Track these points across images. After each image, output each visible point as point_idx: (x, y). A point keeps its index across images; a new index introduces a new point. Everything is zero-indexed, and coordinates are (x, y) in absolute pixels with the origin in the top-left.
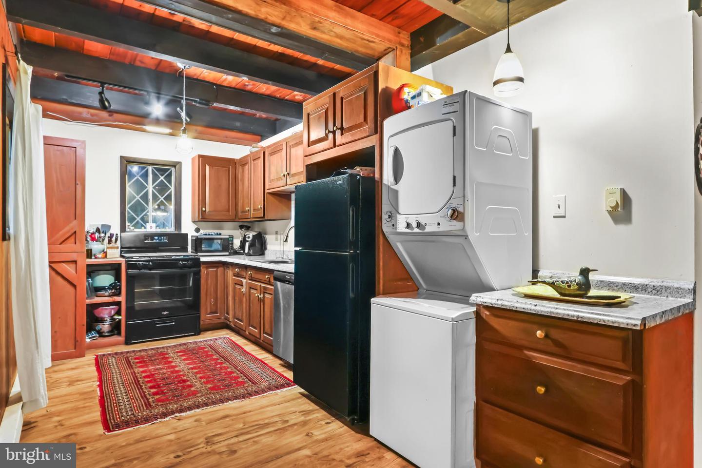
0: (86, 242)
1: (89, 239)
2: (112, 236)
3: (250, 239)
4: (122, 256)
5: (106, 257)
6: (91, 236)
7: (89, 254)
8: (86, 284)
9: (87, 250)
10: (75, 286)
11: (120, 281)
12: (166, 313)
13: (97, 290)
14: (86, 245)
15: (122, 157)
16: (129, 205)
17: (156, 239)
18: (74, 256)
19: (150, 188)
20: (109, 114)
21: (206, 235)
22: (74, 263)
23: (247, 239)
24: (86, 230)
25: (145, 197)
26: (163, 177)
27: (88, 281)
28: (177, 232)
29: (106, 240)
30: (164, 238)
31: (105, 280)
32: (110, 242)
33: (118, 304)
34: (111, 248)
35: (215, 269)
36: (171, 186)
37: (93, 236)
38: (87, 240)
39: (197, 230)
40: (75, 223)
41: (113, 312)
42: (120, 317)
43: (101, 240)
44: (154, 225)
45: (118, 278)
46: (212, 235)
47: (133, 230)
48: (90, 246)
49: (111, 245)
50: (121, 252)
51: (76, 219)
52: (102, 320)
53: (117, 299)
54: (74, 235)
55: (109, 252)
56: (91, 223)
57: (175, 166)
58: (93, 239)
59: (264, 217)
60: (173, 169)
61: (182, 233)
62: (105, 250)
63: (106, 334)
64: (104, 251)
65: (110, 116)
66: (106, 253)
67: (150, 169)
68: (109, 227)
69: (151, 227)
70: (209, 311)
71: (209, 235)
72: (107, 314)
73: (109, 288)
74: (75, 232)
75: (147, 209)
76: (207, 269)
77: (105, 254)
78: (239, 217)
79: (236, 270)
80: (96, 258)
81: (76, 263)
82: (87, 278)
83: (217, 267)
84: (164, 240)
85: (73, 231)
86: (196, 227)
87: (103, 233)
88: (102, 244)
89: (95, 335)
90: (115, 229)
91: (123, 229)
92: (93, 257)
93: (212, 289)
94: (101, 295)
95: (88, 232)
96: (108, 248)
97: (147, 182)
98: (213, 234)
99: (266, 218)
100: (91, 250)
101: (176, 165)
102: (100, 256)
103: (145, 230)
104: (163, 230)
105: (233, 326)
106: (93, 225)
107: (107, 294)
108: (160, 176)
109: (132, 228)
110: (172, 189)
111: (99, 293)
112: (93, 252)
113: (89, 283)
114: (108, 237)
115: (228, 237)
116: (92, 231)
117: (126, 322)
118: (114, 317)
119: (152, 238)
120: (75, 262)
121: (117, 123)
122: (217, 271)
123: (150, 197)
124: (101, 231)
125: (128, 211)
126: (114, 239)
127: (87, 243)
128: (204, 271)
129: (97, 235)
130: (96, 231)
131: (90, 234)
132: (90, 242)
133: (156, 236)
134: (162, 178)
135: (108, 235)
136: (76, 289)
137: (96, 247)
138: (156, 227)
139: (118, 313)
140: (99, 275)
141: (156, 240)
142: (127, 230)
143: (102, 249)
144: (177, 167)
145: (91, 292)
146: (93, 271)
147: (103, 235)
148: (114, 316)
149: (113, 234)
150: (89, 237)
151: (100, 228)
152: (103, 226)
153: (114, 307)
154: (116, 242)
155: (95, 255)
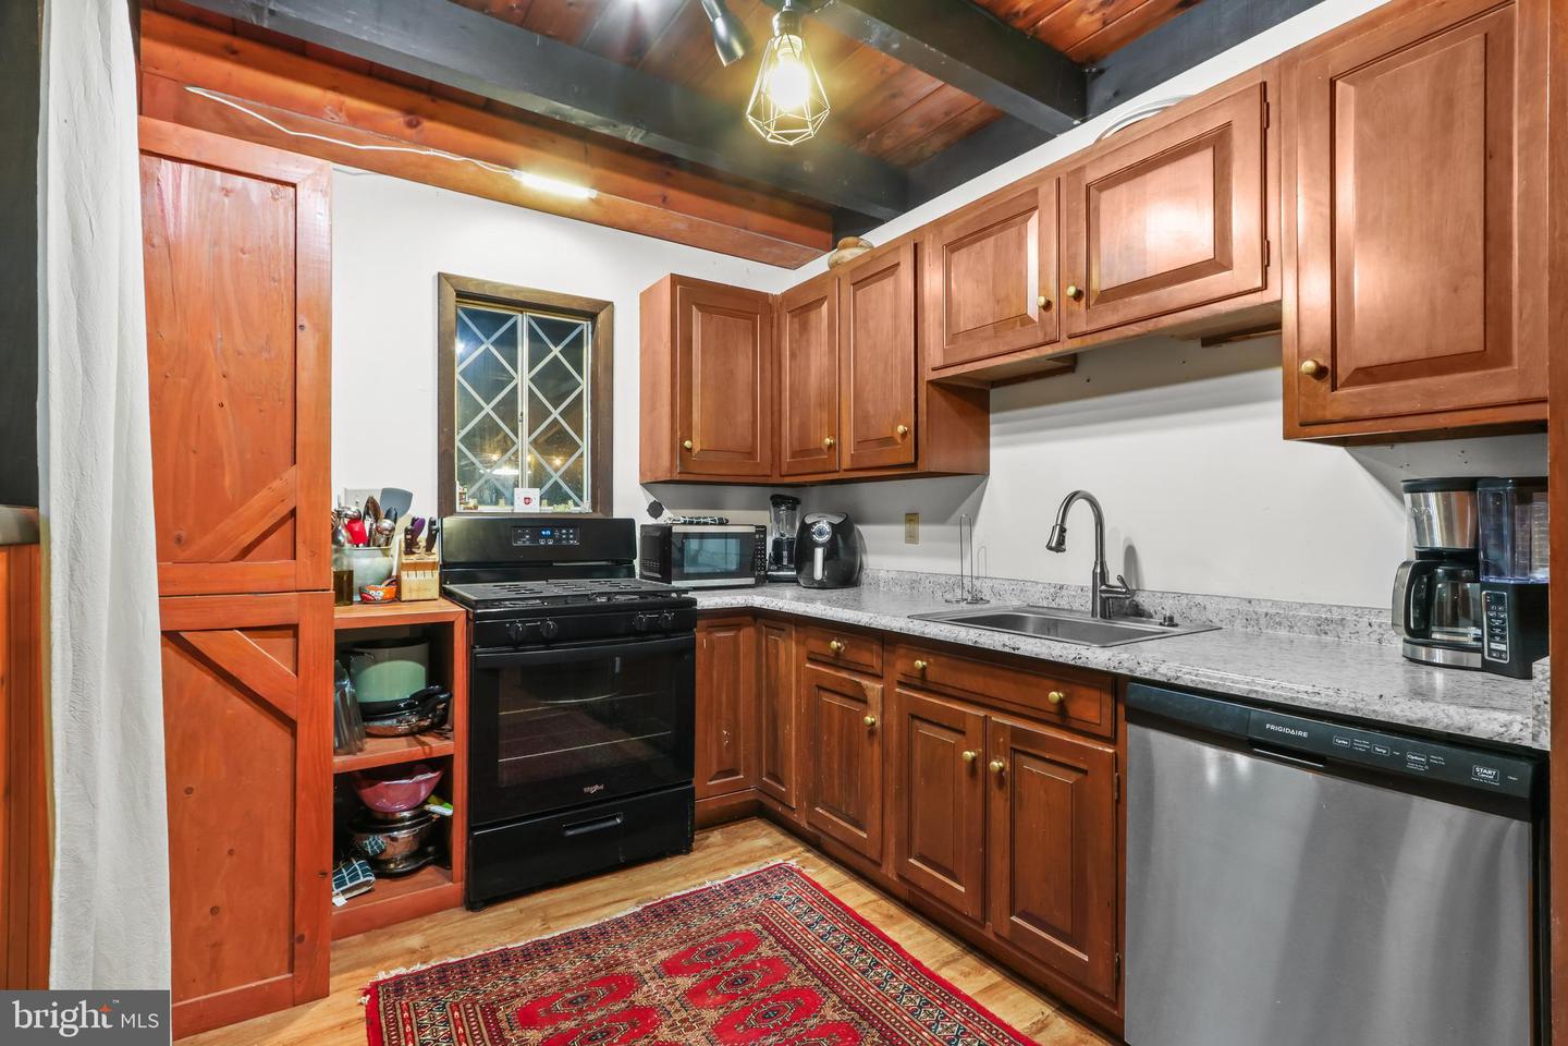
0: (334, 547)
1: (344, 536)
2: (417, 525)
3: (826, 538)
4: (445, 594)
5: (397, 598)
6: (349, 528)
7: (345, 587)
8: (334, 697)
9: (338, 576)
10: (290, 724)
11: (447, 686)
12: (596, 787)
13: (372, 712)
14: (334, 556)
15: (442, 278)
16: (463, 432)
17: (546, 537)
18: (285, 608)
19: (523, 378)
20: (408, 118)
21: (691, 523)
22: (291, 632)
23: (816, 537)
24: (334, 506)
25: (508, 409)
26: (560, 348)
27: (341, 690)
28: (599, 515)
29: (399, 539)
30: (568, 534)
31: (396, 678)
32: (410, 547)
33: (442, 764)
34: (415, 567)
35: (731, 634)
36: (582, 378)
37: (356, 528)
38: (335, 541)
39: (655, 510)
40: (292, 474)
41: (423, 793)
42: (447, 811)
43: (382, 540)
44: (535, 493)
45: (438, 671)
46: (706, 524)
47: (476, 508)
48: (345, 563)
49: (413, 559)
50: (443, 579)
51: (295, 463)
52: (386, 823)
53: (436, 745)
54: (290, 523)
55: (410, 580)
56: (349, 484)
57: (592, 317)
58: (358, 538)
59: (914, 465)
60: (586, 325)
61: (615, 517)
62: (394, 574)
63: (401, 868)
64: (389, 576)
65: (410, 125)
66: (397, 582)
67: (523, 321)
68: (406, 498)
69: (527, 501)
70: (715, 769)
71: (698, 524)
72: (406, 801)
73: (409, 707)
74: (293, 513)
75: (514, 443)
76: (710, 633)
77: (394, 588)
78: (784, 470)
79: (834, 644)
80: (365, 600)
81: (296, 636)
82: (339, 677)
83: (738, 627)
84: (568, 539)
85: (284, 510)
86: (652, 499)
87: (387, 516)
88: (385, 553)
89: (362, 880)
90: (425, 506)
91: (446, 504)
92: (357, 598)
93: (724, 698)
94: (384, 732)
95: (339, 514)
96: (403, 567)
97: (514, 363)
98: (709, 520)
99: (922, 467)
100: (350, 573)
101: (594, 311)
102: (379, 593)
103: (508, 509)
104: (560, 508)
105: (806, 826)
106: (357, 492)
107: (404, 727)
108: (552, 346)
109: (472, 502)
110: (585, 384)
111: (377, 724)
112: (357, 582)
113: (343, 695)
114: (407, 531)
115: (752, 530)
116: (352, 510)
117: (471, 829)
118: (427, 807)
119: (536, 536)
120: (293, 629)
121: (432, 152)
122: (735, 640)
123: (523, 407)
124: (383, 513)
125: (459, 448)
126: (423, 536)
127: (336, 551)
128: (702, 639)
129: (368, 523)
130: (367, 513)
131: (346, 521)
132: (347, 546)
133: (546, 528)
134: (556, 351)
135: (404, 522)
136: (294, 734)
137: (365, 563)
138: (541, 499)
139: (443, 792)
140: (376, 662)
141: (547, 539)
142: (459, 508)
143: (384, 571)
144: (602, 317)
145: (349, 724)
146: (355, 648)
147: (387, 524)
148: (426, 802)
149: (423, 522)
150: (343, 531)
151: (378, 499)
152: (386, 492)
153: (430, 775)
154: (429, 547)
155: (361, 591)
